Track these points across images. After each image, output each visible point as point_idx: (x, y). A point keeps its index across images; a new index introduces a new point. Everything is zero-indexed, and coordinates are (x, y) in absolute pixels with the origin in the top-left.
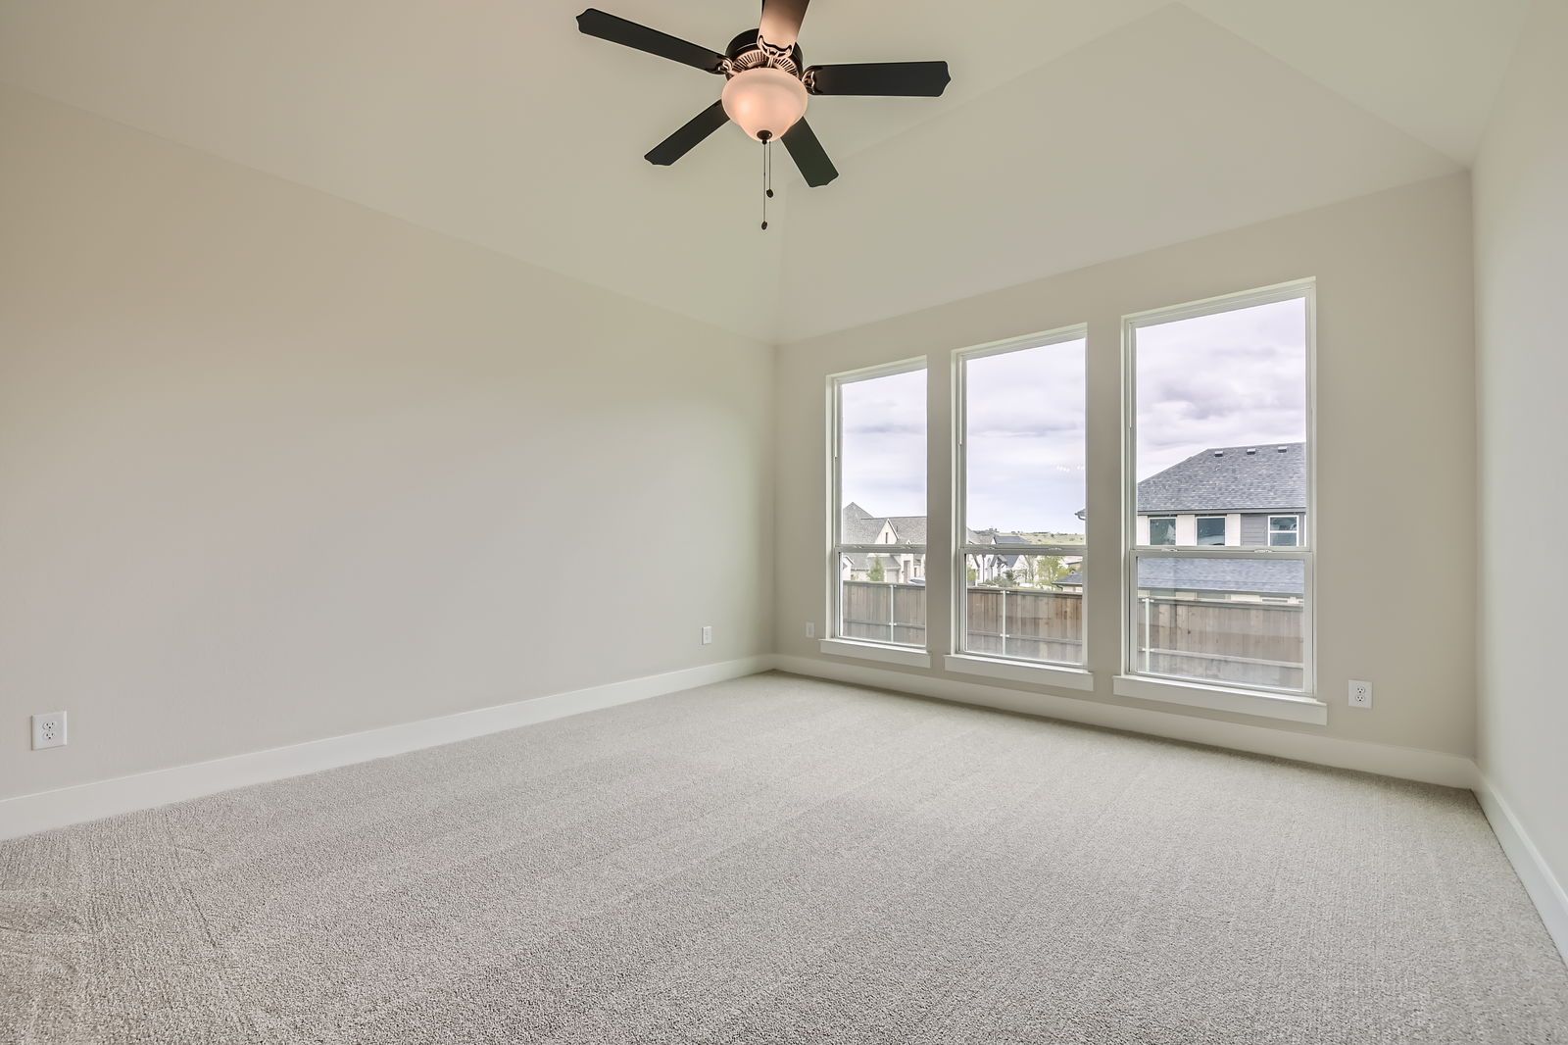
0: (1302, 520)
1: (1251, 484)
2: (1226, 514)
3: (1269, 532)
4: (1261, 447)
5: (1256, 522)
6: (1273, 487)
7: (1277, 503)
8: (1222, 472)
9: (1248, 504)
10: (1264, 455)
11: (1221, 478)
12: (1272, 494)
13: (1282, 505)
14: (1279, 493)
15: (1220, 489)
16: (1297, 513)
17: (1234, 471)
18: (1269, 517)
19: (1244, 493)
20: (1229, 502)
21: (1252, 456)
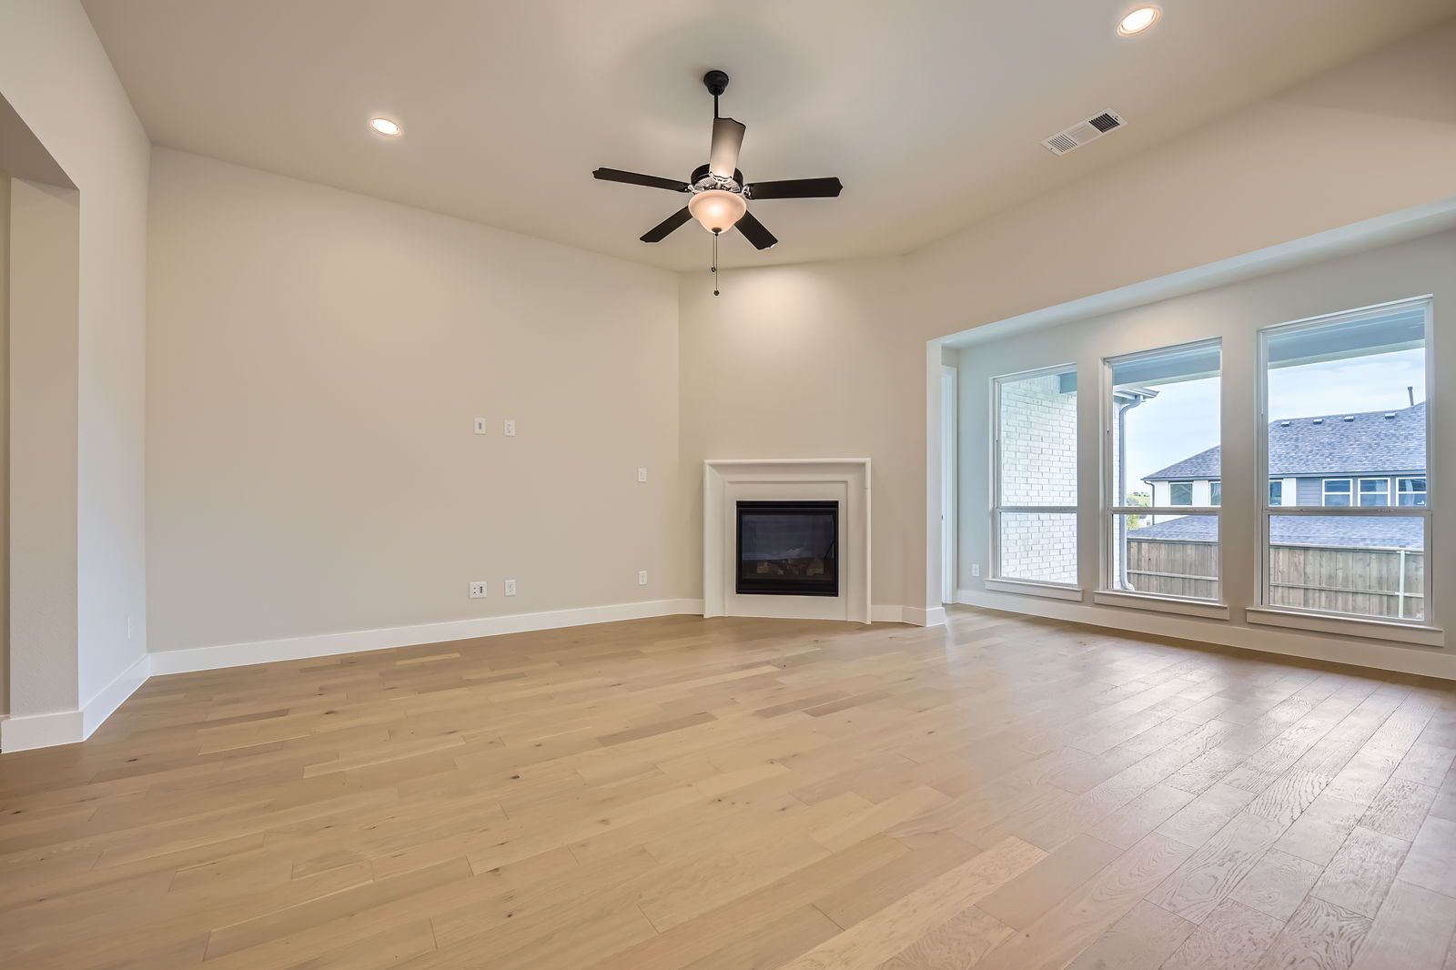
0: (1355, 484)
1: (1311, 451)
2: (1282, 479)
3: (1324, 493)
4: (1328, 417)
5: (1312, 486)
6: (1331, 454)
7: (1332, 468)
8: (1285, 441)
9: (1303, 469)
10: (1329, 426)
11: (1283, 446)
12: (1328, 460)
13: (1335, 470)
14: (1335, 459)
15: (1279, 457)
16: (1352, 477)
17: (1297, 440)
18: (1324, 480)
19: (1301, 460)
20: (1286, 468)
21: (1317, 426)
